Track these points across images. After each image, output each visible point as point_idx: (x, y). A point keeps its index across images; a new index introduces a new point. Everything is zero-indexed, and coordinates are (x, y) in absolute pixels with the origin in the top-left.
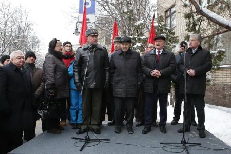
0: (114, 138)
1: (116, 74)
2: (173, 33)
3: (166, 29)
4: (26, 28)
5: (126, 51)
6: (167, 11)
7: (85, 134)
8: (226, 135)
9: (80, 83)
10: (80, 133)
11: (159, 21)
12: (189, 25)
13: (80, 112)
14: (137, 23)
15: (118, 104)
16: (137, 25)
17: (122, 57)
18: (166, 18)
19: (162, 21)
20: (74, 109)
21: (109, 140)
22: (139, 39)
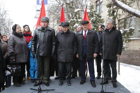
0: (57, 88)
1: (59, 47)
2: (100, 17)
3: (96, 14)
4: (4, 13)
5: (66, 32)
6: (96, 2)
7: (38, 87)
8: (133, 86)
9: (34, 52)
10: (36, 85)
11: (91, 9)
12: (110, 12)
13: (36, 72)
14: (76, 10)
15: (60, 66)
16: (76, 12)
17: (63, 35)
18: (97, 6)
19: (93, 8)
20: (33, 70)
21: (54, 90)
22: (77, 21)
